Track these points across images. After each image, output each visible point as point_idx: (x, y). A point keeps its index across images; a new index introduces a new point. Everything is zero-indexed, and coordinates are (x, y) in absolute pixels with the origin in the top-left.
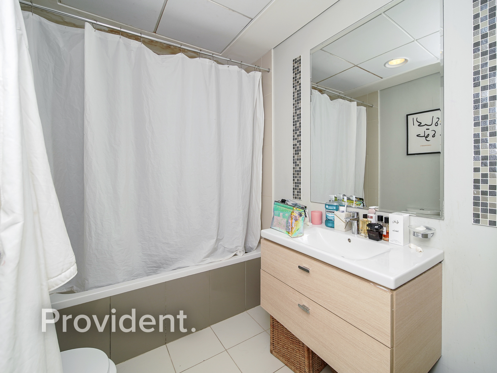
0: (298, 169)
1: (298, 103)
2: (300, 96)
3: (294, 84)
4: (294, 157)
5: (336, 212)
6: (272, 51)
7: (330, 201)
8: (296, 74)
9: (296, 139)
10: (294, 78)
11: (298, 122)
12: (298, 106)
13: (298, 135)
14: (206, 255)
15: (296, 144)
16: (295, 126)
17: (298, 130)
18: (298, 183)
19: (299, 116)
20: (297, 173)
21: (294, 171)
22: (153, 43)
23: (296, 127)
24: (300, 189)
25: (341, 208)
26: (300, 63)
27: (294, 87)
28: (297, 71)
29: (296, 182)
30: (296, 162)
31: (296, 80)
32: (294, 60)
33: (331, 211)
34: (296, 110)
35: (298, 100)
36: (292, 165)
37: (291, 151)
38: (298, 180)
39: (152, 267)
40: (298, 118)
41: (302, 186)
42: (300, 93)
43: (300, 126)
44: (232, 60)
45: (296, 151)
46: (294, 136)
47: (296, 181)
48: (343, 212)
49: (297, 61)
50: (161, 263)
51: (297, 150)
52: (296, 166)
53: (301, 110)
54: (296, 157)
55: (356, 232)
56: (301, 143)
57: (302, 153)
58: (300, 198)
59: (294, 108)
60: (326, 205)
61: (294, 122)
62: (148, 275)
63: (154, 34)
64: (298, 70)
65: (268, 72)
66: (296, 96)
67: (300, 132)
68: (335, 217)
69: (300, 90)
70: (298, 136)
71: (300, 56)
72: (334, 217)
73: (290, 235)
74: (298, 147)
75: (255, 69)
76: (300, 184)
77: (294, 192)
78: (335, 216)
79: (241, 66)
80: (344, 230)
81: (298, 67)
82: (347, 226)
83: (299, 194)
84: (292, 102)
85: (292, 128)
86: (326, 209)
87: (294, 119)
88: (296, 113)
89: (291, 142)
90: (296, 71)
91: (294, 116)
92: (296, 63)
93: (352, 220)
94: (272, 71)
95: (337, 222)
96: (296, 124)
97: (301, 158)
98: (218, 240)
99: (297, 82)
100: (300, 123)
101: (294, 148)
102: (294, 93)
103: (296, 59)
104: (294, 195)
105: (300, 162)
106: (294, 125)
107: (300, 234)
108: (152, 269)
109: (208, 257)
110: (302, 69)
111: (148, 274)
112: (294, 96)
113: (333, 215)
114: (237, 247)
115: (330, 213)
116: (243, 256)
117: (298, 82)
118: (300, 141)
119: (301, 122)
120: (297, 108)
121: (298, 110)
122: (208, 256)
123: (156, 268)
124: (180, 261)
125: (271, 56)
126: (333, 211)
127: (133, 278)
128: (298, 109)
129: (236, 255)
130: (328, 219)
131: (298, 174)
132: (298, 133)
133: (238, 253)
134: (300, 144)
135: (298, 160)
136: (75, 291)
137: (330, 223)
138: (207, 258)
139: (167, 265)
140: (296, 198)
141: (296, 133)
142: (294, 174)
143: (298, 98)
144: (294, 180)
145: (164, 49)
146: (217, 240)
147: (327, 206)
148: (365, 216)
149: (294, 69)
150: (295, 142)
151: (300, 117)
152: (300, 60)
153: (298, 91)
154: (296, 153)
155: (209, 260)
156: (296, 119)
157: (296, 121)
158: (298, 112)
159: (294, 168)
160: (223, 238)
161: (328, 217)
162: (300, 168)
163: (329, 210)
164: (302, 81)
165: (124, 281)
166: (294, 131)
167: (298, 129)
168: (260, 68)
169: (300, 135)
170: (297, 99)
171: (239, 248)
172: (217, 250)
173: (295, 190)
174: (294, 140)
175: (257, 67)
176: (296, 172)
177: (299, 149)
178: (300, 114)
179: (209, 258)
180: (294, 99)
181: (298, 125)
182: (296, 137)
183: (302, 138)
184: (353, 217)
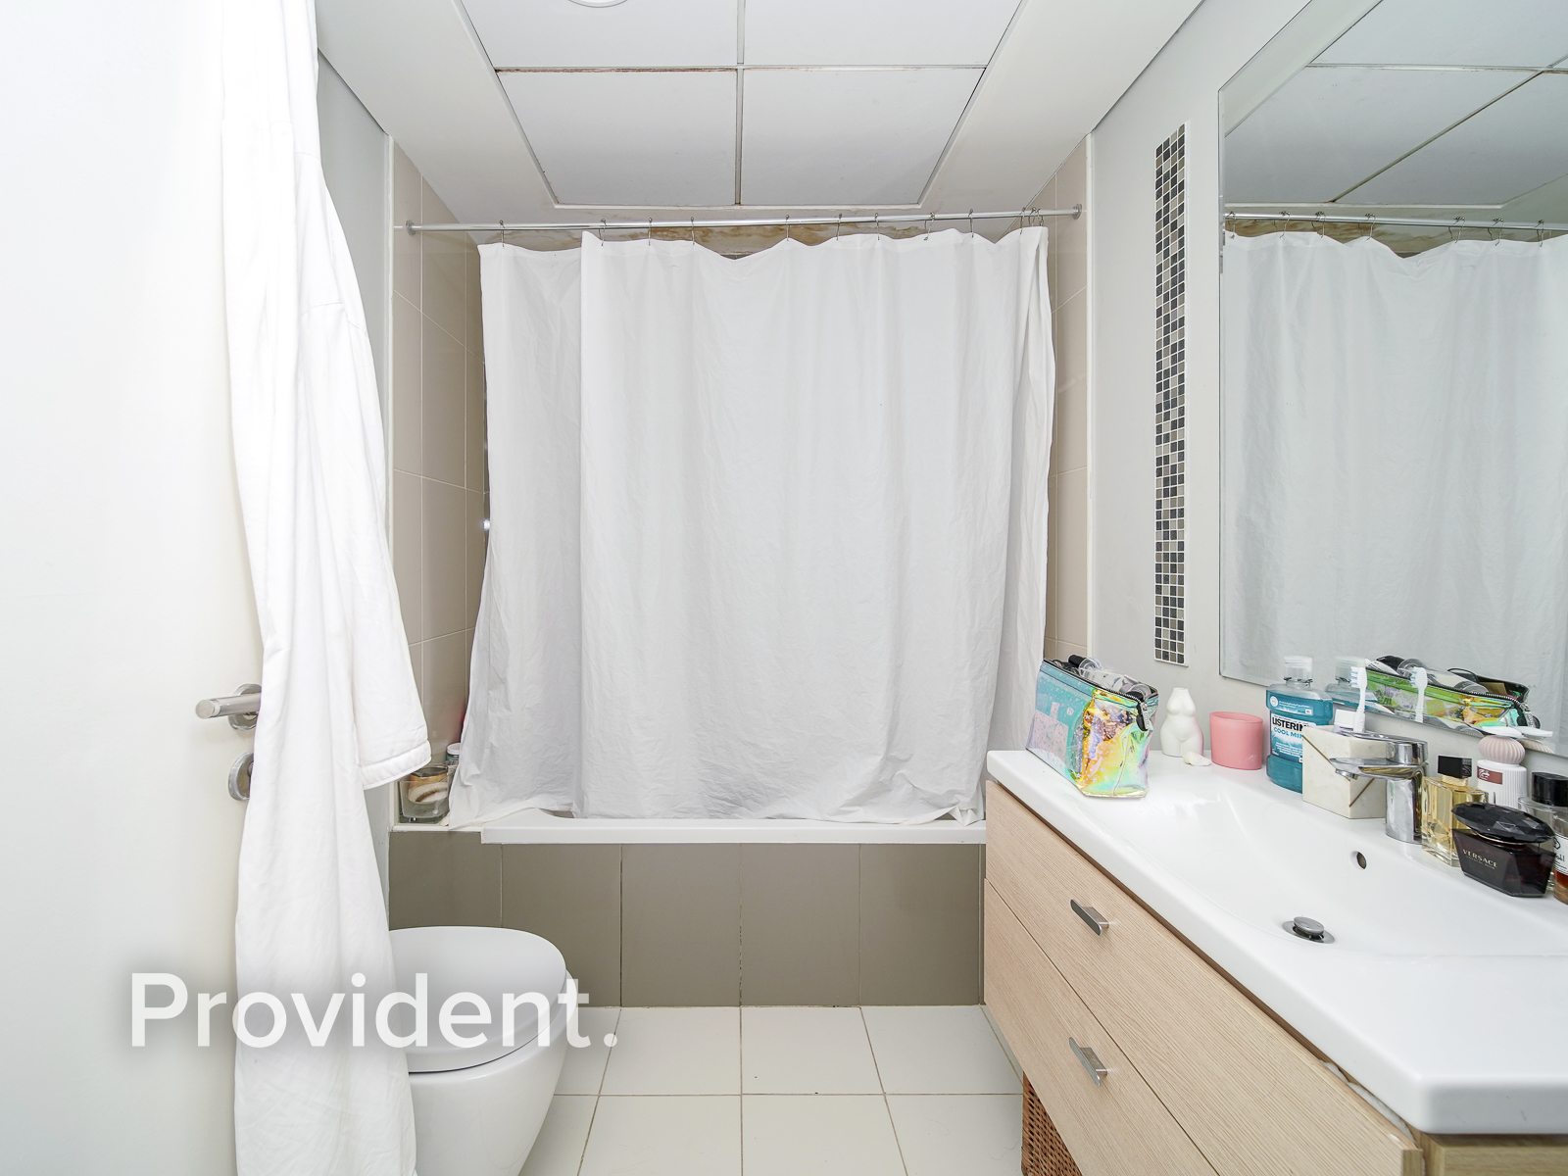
0: (1173, 549)
1: (1174, 305)
2: (1182, 277)
3: (1159, 237)
4: (1159, 504)
5: (1311, 730)
6: (1089, 140)
7: (1287, 679)
8: (1166, 199)
9: (1167, 440)
10: (1159, 215)
11: (1174, 373)
12: (1175, 313)
13: (1174, 423)
14: (850, 797)
15: (1167, 458)
16: (1163, 391)
17: (1174, 405)
18: (1174, 600)
19: (1178, 352)
20: (1170, 564)
21: (1158, 557)
22: (742, 232)
23: (1166, 395)
24: (1181, 625)
25: (1342, 717)
26: (1182, 153)
27: (1159, 248)
28: (1169, 185)
29: (1166, 599)
30: (1169, 521)
31: (1166, 221)
32: (1159, 151)
33: (1292, 720)
34: (1167, 330)
35: (1174, 293)
36: (1152, 536)
37: (1151, 484)
38: (1173, 590)
39: (719, 798)
40: (1174, 360)
41: (1187, 614)
42: (1182, 265)
43: (1182, 390)
44: (937, 216)
45: (1166, 481)
46: (1159, 429)
47: (1166, 593)
48: (1345, 732)
49: (1172, 151)
50: (740, 793)
51: (1171, 481)
52: (1166, 537)
53: (1186, 326)
54: (1167, 507)
55: (1407, 831)
56: (1187, 450)
57: (1188, 490)
58: (1181, 659)
59: (1159, 325)
60: (1270, 694)
61: (1159, 377)
62: (712, 817)
63: (738, 207)
64: (1174, 181)
65: (1076, 216)
66: (1167, 278)
67: (1182, 411)
68: (1307, 749)
69: (1182, 254)
70: (1174, 426)
71: (1182, 128)
72: (1300, 746)
73: (1080, 787)
74: (1174, 467)
75: (1025, 220)
76: (1181, 605)
77: (1158, 633)
78: (1306, 745)
79: (968, 225)
80: (1348, 811)
81: (1174, 170)
82: (1363, 797)
83: (1177, 641)
84: (1152, 302)
85: (1153, 398)
86: (1273, 710)
87: (1159, 366)
88: (1167, 340)
89: (1151, 452)
90: (1167, 188)
91: (1159, 355)
92: (1167, 156)
93: (1385, 774)
94: (1089, 211)
95: (1314, 770)
96: (1167, 384)
97: (1186, 507)
98: (891, 761)
99: (1170, 226)
100: (1182, 378)
101: (1159, 473)
102: (1159, 269)
103: (1167, 143)
104: (1158, 643)
105: (1181, 525)
106: (1159, 388)
107: (1128, 789)
108: (721, 805)
109: (860, 805)
110: (1188, 174)
111: (713, 815)
112: (1159, 280)
113: (1298, 741)
114: (952, 793)
115: (1289, 731)
116: (972, 828)
117: (1174, 225)
118: (1182, 444)
119: (1185, 372)
120: (1170, 323)
121: (1174, 328)
122: (859, 801)
123: (732, 803)
124: (787, 800)
125: (1085, 158)
126: (1302, 723)
127: (676, 814)
128: (1174, 324)
129: (948, 817)
130: (1277, 751)
131: (1174, 569)
132: (1174, 416)
133: (957, 814)
134: (1181, 457)
135: (1173, 514)
136: (574, 815)
137: (1286, 772)
138: (856, 808)
139: (755, 801)
140: (1166, 656)
141: (1167, 417)
142: (1158, 568)
143: (1174, 283)
144: (1159, 590)
145: (768, 237)
146: (887, 759)
147: (1274, 701)
148: (1453, 767)
149: (1158, 184)
150: (1165, 447)
151: (1182, 356)
152: (1182, 141)
153: (1174, 258)
154: (1166, 491)
155: (861, 813)
156: (1167, 365)
157: (1167, 372)
158: (1174, 339)
159: (1159, 546)
160: (910, 758)
161: (1277, 744)
162: (1181, 546)
163: (1286, 719)
164: (1188, 220)
165: (654, 816)
166: (1159, 408)
167: (1175, 400)
168: (1041, 212)
169: (1182, 423)
170: (1172, 289)
171: (960, 797)
172: (890, 791)
173: (1162, 628)
174: (1159, 441)
175: (1028, 213)
176: (1166, 560)
177: (1177, 474)
178: (1182, 344)
179: (861, 809)
180: (1159, 292)
181: (1174, 385)
182: (1167, 430)
183: (1188, 434)
184: (1394, 760)
